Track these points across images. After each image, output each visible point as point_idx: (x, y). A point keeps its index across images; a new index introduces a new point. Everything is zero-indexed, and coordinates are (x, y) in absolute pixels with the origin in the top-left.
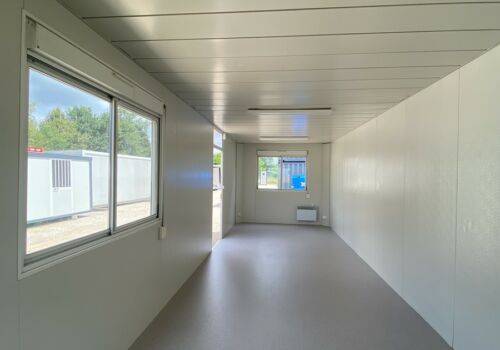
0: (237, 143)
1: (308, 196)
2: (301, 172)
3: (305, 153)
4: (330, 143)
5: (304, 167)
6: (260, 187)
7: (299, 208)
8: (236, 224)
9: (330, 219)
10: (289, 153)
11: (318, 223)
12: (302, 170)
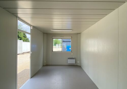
0: (44, 33)
1: (72, 54)
2: (69, 45)
3: (71, 37)
4: (80, 34)
5: (70, 43)
6: (53, 51)
7: (69, 59)
8: (43, 66)
9: (80, 63)
10: (65, 37)
11: (76, 64)
12: (70, 44)
